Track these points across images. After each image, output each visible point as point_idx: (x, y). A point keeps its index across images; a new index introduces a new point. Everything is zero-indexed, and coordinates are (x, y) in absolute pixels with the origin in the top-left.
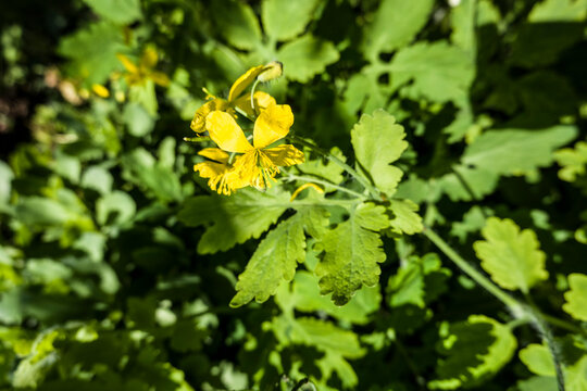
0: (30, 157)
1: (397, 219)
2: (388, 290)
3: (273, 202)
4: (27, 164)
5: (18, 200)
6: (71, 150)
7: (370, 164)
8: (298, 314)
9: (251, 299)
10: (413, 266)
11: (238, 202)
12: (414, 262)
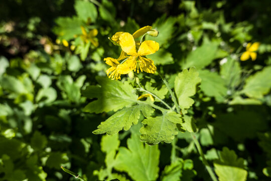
0: (19, 64)
1: (185, 123)
2: (163, 173)
3: (128, 98)
4: (17, 65)
5: (6, 76)
6: (40, 65)
7: (179, 95)
8: (114, 171)
9: (104, 133)
10: (179, 163)
11: (112, 93)
12: (180, 161)
